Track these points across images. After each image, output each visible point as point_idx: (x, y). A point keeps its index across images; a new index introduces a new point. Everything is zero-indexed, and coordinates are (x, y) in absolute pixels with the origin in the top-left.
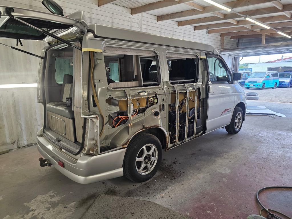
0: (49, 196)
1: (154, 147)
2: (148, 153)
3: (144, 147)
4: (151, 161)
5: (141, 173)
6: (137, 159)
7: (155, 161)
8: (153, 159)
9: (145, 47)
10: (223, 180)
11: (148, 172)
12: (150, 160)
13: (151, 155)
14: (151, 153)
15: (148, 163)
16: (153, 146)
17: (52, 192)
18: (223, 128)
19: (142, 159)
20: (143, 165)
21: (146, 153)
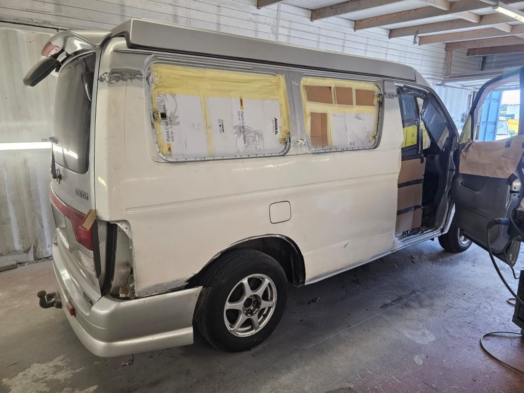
0: (54, 366)
1: (267, 281)
2: (254, 294)
3: (245, 281)
4: (260, 310)
5: (237, 333)
6: (228, 306)
7: (270, 308)
8: (264, 304)
9: (252, 70)
10: (415, 359)
11: (253, 332)
12: (259, 308)
13: (261, 296)
14: (260, 292)
15: (254, 313)
16: (266, 279)
17: (61, 358)
18: (433, 239)
19: (239, 305)
20: (242, 318)
21: (249, 293)
